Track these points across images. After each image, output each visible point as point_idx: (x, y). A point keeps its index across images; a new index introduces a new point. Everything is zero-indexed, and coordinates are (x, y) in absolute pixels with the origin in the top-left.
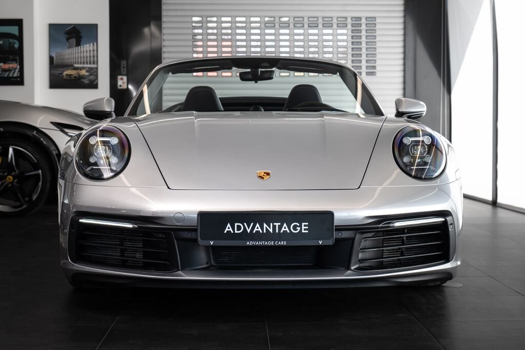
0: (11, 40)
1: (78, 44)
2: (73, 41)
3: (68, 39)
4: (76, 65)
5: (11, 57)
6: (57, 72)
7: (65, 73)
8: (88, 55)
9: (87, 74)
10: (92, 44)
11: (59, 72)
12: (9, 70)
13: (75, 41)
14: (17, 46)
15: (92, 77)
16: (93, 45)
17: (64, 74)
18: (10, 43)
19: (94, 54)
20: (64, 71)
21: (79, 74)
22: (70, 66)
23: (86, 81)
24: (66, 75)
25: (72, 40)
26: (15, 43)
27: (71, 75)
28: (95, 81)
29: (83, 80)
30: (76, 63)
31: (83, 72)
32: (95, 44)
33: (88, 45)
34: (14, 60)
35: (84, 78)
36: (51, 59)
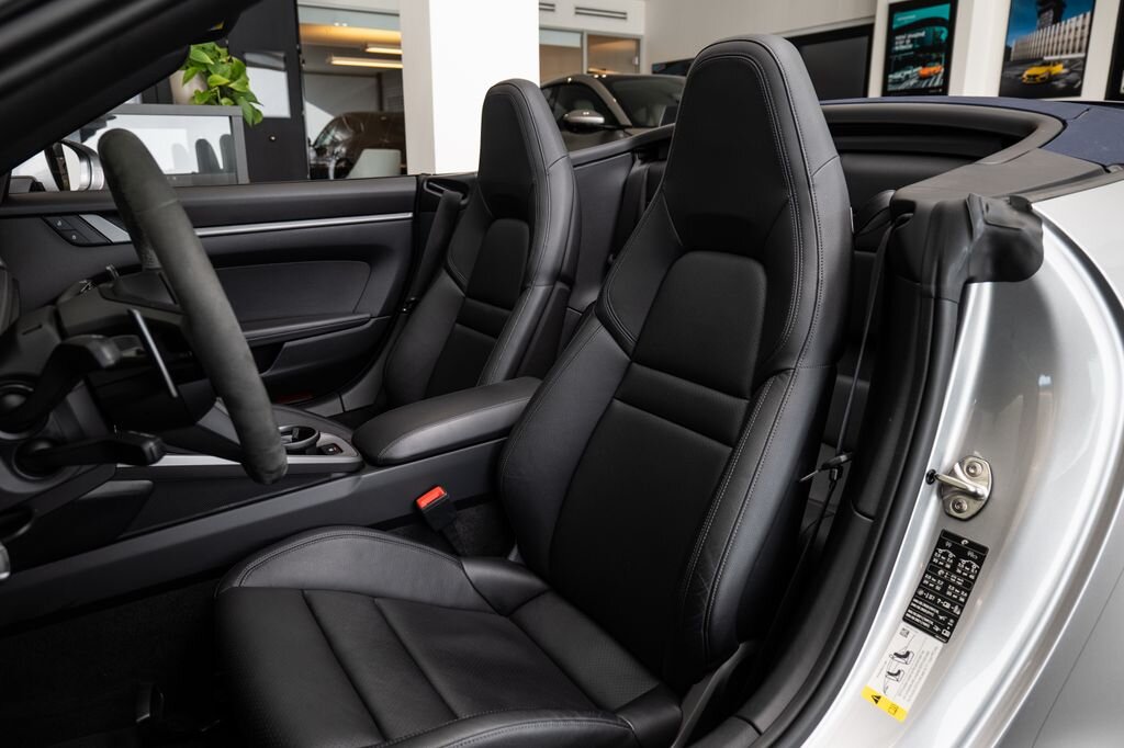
0: (937, 29)
1: (1057, 20)
2: (1050, 15)
3: (1040, 13)
4: (1046, 58)
5: (934, 56)
6: (1013, 73)
7: (1027, 73)
8: (1072, 37)
9: (1065, 71)
10: (1081, 16)
11: (1017, 73)
12: (929, 77)
13: (1051, 16)
14: (944, 37)
15: (1073, 77)
16: (1085, 17)
17: (1025, 76)
18: (935, 33)
19: (1082, 33)
20: (1024, 71)
21: (1050, 73)
22: (1037, 60)
23: (1060, 84)
24: (1029, 76)
25: (1047, 14)
26: (942, 32)
27: (1035, 76)
28: (1077, 81)
29: (1056, 83)
30: (1047, 55)
31: (1059, 69)
32: (1088, 14)
33: (1074, 19)
34: (938, 60)
35: (1057, 80)
36: (1008, 50)
